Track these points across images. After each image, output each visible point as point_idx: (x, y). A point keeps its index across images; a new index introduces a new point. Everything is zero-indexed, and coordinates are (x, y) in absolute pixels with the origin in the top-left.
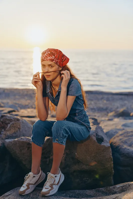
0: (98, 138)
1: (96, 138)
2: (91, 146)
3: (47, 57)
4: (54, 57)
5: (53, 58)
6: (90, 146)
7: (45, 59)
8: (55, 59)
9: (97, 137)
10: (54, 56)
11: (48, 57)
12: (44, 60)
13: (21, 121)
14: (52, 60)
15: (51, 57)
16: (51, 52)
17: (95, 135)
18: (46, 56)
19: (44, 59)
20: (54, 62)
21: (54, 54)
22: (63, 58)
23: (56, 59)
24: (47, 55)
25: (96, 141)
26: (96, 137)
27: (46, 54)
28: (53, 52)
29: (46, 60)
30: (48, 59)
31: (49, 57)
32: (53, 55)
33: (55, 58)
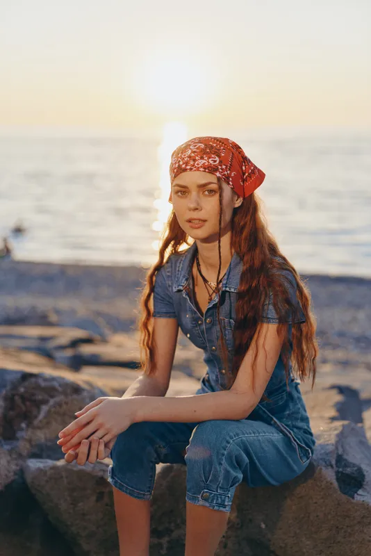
0: (342, 473)
1: (337, 473)
2: (316, 503)
3: (195, 160)
4: (217, 159)
5: (215, 161)
6: (314, 501)
7: (186, 166)
8: (221, 166)
9: (341, 470)
10: (219, 156)
11: (197, 158)
12: (185, 170)
13: (85, 394)
14: (212, 170)
15: (210, 158)
16: (205, 145)
17: (334, 462)
18: (190, 157)
19: (184, 166)
20: (218, 174)
21: (219, 150)
22: (244, 168)
23: (224, 167)
24: (193, 155)
25: (336, 484)
26: (335, 469)
27: (190, 151)
28: (215, 145)
29: (191, 169)
30: (198, 164)
31: (202, 158)
32: (213, 154)
33: (220, 162)
